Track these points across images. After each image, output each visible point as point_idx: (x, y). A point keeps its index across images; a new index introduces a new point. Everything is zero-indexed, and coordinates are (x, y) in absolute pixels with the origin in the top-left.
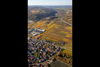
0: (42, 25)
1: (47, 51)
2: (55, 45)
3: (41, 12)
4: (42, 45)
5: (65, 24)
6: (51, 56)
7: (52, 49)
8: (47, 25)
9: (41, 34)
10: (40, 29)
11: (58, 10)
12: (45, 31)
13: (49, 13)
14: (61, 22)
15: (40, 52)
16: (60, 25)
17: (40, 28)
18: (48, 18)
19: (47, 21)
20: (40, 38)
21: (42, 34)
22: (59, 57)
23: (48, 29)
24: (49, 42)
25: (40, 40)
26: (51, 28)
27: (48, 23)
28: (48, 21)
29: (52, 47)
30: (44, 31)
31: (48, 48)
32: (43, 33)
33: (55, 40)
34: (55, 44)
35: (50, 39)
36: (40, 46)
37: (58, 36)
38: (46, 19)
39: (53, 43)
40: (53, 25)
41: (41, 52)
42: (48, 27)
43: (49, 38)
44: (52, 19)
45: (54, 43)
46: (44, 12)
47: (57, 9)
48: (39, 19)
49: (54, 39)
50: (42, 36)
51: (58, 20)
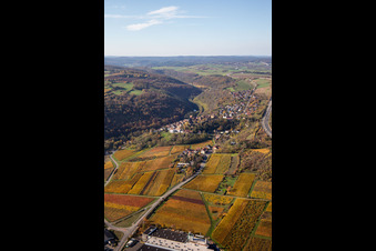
46: (137, 93)
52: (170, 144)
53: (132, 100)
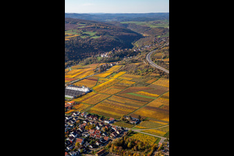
0: (84, 76)
1: (86, 136)
2: (111, 125)
3: (83, 37)
4: (75, 124)
5: (154, 70)
6: (96, 147)
7: (102, 133)
8: (99, 75)
9: (75, 98)
10: (74, 86)
11: (147, 29)
12: (91, 91)
13: (112, 38)
14: (143, 66)
15: (68, 139)
16: (139, 76)
17: (75, 84)
18: (105, 55)
19: (101, 64)
20: (71, 108)
21: (80, 99)
22: (115, 147)
23: (100, 85)
24: (98, 117)
25: (73, 112)
26: (111, 83)
27: (103, 70)
28: (104, 64)
29: (103, 129)
30: (86, 90)
31: (92, 132)
32: (81, 96)
33: (114, 113)
34: (112, 122)
35: (101, 110)
36: (69, 127)
37: (126, 104)
38: (99, 59)
39: (107, 120)
40: (116, 76)
41: (72, 138)
42: (100, 80)
43: (99, 107)
44: (117, 58)
45: (111, 119)
46: (96, 37)
47: (144, 28)
48: (76, 59)
49: (113, 110)
50: (78, 103)
51: (136, 61)
52: (100, 62)
53: (90, 41)
